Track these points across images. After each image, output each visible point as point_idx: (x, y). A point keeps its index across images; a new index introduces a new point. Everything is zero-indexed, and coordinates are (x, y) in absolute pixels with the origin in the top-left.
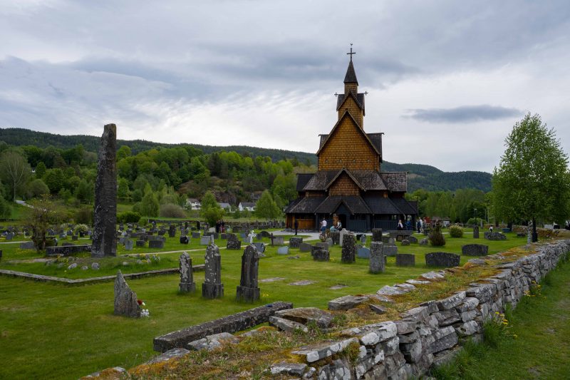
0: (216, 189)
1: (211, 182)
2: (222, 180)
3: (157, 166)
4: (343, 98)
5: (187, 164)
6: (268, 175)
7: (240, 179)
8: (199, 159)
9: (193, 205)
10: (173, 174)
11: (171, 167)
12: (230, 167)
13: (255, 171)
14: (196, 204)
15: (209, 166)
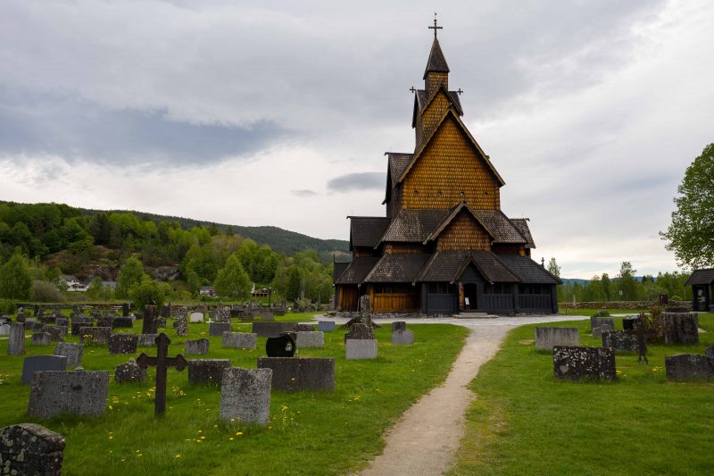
0: (103, 262)
1: (96, 253)
2: (112, 251)
3: (8, 228)
4: (427, 97)
5: (58, 227)
6: (177, 245)
7: (137, 249)
8: (77, 220)
9: (70, 284)
10: (36, 241)
11: (33, 231)
12: (124, 233)
13: (160, 240)
14: (73, 283)
15: (92, 231)
